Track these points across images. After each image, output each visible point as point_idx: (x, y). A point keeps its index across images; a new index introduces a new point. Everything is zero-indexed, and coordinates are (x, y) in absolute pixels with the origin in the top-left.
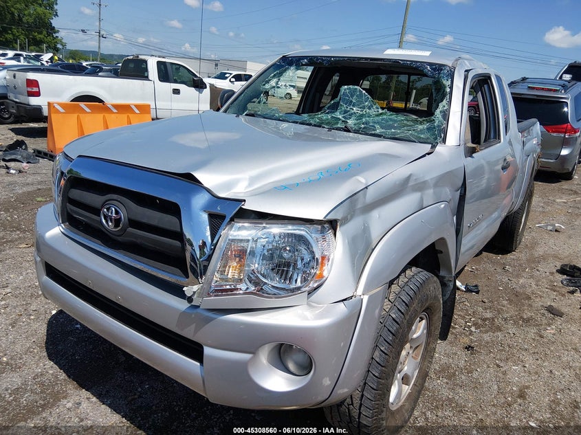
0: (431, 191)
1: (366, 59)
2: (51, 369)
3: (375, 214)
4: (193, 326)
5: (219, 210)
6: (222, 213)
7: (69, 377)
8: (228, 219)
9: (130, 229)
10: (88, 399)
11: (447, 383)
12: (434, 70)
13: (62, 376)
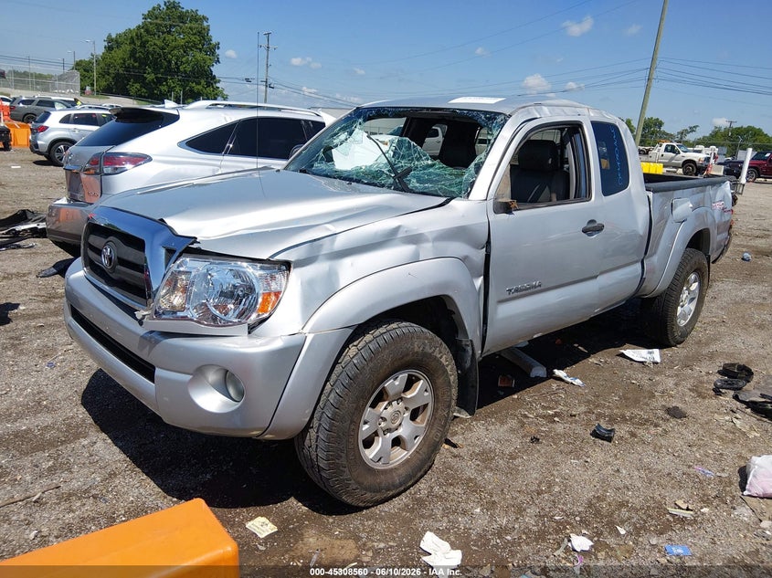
0: (428, 245)
1: (428, 109)
2: (82, 413)
3: (347, 261)
4: (148, 348)
5: (172, 246)
6: (174, 248)
7: (95, 422)
8: (177, 254)
9: (119, 267)
10: (104, 440)
11: (478, 465)
12: (489, 119)
13: (90, 420)
